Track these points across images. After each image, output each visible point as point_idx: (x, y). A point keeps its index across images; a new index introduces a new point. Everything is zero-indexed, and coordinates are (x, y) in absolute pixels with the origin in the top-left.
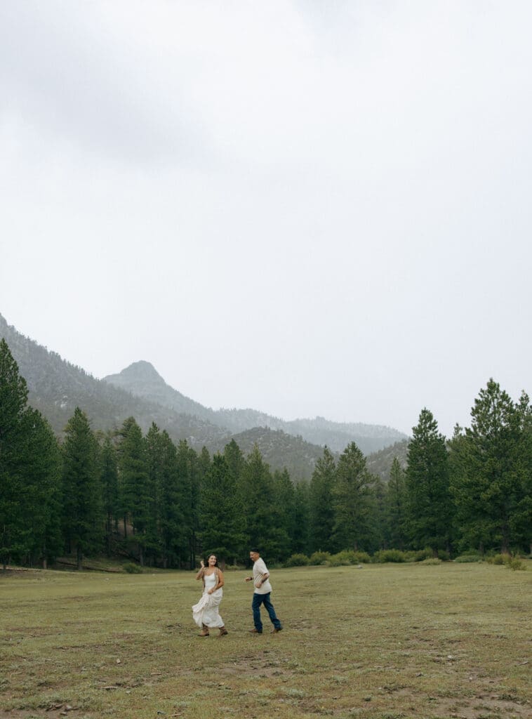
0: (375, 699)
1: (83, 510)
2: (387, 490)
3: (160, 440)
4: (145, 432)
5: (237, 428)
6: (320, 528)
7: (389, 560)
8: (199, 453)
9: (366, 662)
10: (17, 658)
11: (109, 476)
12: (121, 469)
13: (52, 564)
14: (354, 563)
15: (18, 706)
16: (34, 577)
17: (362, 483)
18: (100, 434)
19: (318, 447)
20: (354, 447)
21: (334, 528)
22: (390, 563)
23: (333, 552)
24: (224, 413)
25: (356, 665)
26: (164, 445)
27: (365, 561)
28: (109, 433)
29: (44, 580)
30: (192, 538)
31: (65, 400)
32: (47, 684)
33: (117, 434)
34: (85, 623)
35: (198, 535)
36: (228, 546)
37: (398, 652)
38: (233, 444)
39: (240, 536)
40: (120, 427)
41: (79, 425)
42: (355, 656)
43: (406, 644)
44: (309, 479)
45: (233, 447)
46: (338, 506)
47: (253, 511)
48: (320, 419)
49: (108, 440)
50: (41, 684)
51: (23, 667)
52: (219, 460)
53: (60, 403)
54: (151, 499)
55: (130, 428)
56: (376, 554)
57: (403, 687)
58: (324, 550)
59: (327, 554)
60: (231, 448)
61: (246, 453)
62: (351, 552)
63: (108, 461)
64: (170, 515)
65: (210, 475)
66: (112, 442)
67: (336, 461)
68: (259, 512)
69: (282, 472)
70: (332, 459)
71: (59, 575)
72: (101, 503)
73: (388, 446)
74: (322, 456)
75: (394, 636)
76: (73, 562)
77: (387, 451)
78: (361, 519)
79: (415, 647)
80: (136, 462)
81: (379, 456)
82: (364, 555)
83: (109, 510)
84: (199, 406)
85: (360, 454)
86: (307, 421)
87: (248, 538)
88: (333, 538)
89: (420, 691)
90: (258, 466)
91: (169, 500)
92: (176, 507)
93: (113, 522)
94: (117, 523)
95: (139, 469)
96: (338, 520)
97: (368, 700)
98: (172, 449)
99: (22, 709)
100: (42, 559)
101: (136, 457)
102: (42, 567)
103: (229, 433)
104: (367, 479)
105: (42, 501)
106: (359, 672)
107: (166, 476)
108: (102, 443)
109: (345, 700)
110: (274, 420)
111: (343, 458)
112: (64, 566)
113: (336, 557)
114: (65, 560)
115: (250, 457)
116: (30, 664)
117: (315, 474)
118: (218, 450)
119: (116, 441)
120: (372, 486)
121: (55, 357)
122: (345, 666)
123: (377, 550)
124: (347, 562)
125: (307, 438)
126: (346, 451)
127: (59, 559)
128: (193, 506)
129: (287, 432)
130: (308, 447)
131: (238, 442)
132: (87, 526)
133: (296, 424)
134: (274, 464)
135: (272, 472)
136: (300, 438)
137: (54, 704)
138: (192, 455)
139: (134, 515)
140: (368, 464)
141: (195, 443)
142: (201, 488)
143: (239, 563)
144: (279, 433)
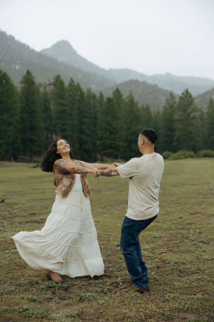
0: (184, 217)
1: (33, 129)
2: (206, 116)
3: (75, 88)
4: (66, 84)
5: (120, 80)
6: (167, 138)
7: (205, 156)
8: (98, 95)
9: (183, 204)
10: (16, 204)
11: (47, 109)
12: (53, 105)
13: (16, 160)
14: (186, 157)
15: (25, 222)
16: (8, 166)
17: (192, 112)
18: (40, 84)
19: (167, 91)
20: (187, 92)
21: (175, 138)
22: (206, 158)
23: (174, 152)
24: (112, 71)
25: (178, 205)
26: (78, 91)
27: (192, 157)
28: (45, 83)
29: (13, 168)
30: (94, 144)
31: (18, 64)
32: (34, 214)
33: (50, 84)
34: (43, 189)
35: (98, 143)
36: (115, 148)
37: (199, 200)
38: (118, 90)
39: (122, 143)
40: (52, 81)
41: (28, 79)
42: (179, 202)
43: (204, 196)
44: (161, 110)
45: (117, 92)
46: (177, 126)
47: (129, 128)
48: (168, 75)
49: (45, 88)
50: (31, 214)
51: (20, 208)
52: (109, 100)
53: (15, 66)
54: (71, 123)
55: (58, 82)
56: (199, 152)
57: (198, 213)
58: (170, 150)
59: (171, 153)
60: (116, 92)
61: (125, 95)
62: (184, 152)
63: (46, 101)
64: (82, 132)
65: (105, 108)
66: (48, 89)
67: (177, 100)
68: (132, 130)
69: (145, 106)
70: (174, 98)
71: (22, 166)
72: (43, 125)
73: (208, 89)
74: (169, 97)
75: (200, 193)
76: (28, 158)
77: (207, 93)
78: (191, 133)
79: (208, 198)
80: (62, 101)
81: (203, 96)
82: (192, 153)
83: (47, 129)
84: (97, 67)
85: (191, 96)
86: (161, 75)
87: (127, 144)
88: (174, 144)
89: (205, 214)
90: (132, 103)
91: (82, 123)
92: (85, 127)
93: (50, 136)
94: (52, 136)
95: (63, 105)
96: (177, 134)
97: (181, 218)
98: (82, 94)
99: (27, 222)
100: (11, 157)
101: (62, 98)
102: (10, 161)
103: (115, 83)
104: (195, 110)
105: (10, 124)
106: (180, 208)
107: (79, 109)
108: (42, 90)
109: (171, 218)
110: (141, 75)
111: (181, 98)
112: (23, 161)
113: (176, 155)
114: (24, 157)
115: (127, 98)
116: (23, 206)
117: (165, 107)
118: (109, 94)
119: (50, 89)
120: (197, 114)
121: (12, 38)
122: (173, 206)
123: (199, 150)
124: (182, 157)
125: (161, 86)
126: (183, 94)
127: (20, 157)
128: (95, 126)
129: (149, 82)
130: (161, 91)
131: (121, 89)
132: (35, 138)
133: (154, 77)
134: (141, 101)
135: (140, 106)
136: (156, 86)
137: (41, 221)
138: (94, 97)
139: (61, 131)
140: (196, 101)
141: (95, 89)
142: (99, 116)
143: (122, 158)
144: (144, 83)
